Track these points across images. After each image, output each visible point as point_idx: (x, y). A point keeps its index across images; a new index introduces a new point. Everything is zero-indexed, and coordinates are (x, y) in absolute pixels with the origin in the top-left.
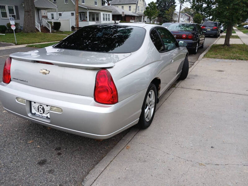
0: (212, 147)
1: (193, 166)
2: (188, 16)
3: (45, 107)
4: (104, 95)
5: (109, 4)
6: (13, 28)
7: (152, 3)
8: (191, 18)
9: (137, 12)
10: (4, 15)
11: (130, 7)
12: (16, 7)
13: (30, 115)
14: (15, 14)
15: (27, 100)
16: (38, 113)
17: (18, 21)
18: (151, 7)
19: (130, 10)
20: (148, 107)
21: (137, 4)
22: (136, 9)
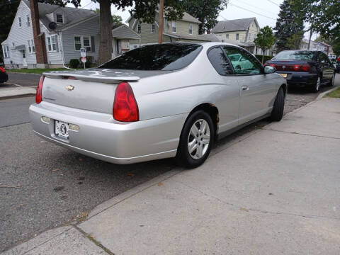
0: (270, 194)
1: (231, 209)
2: (325, 46)
3: (67, 127)
4: (123, 112)
5: (208, 33)
6: (84, 61)
7: (267, 28)
8: (330, 49)
9: (247, 41)
10: (78, 47)
11: (238, 35)
12: (92, 38)
13: (53, 135)
14: (90, 46)
15: (51, 119)
16: (60, 134)
17: (91, 54)
18: (264, 33)
19: (237, 39)
20: (194, 140)
21: (248, 31)
22: (246, 38)
